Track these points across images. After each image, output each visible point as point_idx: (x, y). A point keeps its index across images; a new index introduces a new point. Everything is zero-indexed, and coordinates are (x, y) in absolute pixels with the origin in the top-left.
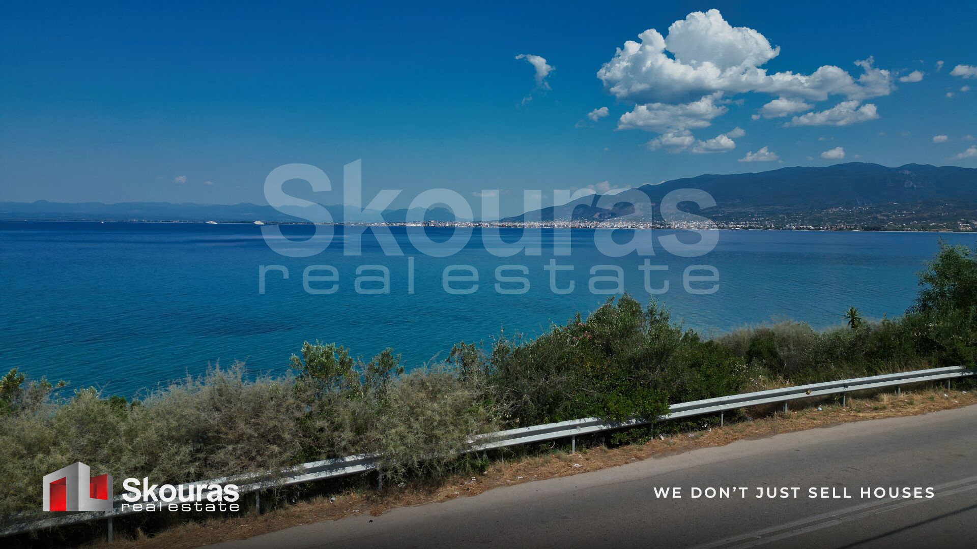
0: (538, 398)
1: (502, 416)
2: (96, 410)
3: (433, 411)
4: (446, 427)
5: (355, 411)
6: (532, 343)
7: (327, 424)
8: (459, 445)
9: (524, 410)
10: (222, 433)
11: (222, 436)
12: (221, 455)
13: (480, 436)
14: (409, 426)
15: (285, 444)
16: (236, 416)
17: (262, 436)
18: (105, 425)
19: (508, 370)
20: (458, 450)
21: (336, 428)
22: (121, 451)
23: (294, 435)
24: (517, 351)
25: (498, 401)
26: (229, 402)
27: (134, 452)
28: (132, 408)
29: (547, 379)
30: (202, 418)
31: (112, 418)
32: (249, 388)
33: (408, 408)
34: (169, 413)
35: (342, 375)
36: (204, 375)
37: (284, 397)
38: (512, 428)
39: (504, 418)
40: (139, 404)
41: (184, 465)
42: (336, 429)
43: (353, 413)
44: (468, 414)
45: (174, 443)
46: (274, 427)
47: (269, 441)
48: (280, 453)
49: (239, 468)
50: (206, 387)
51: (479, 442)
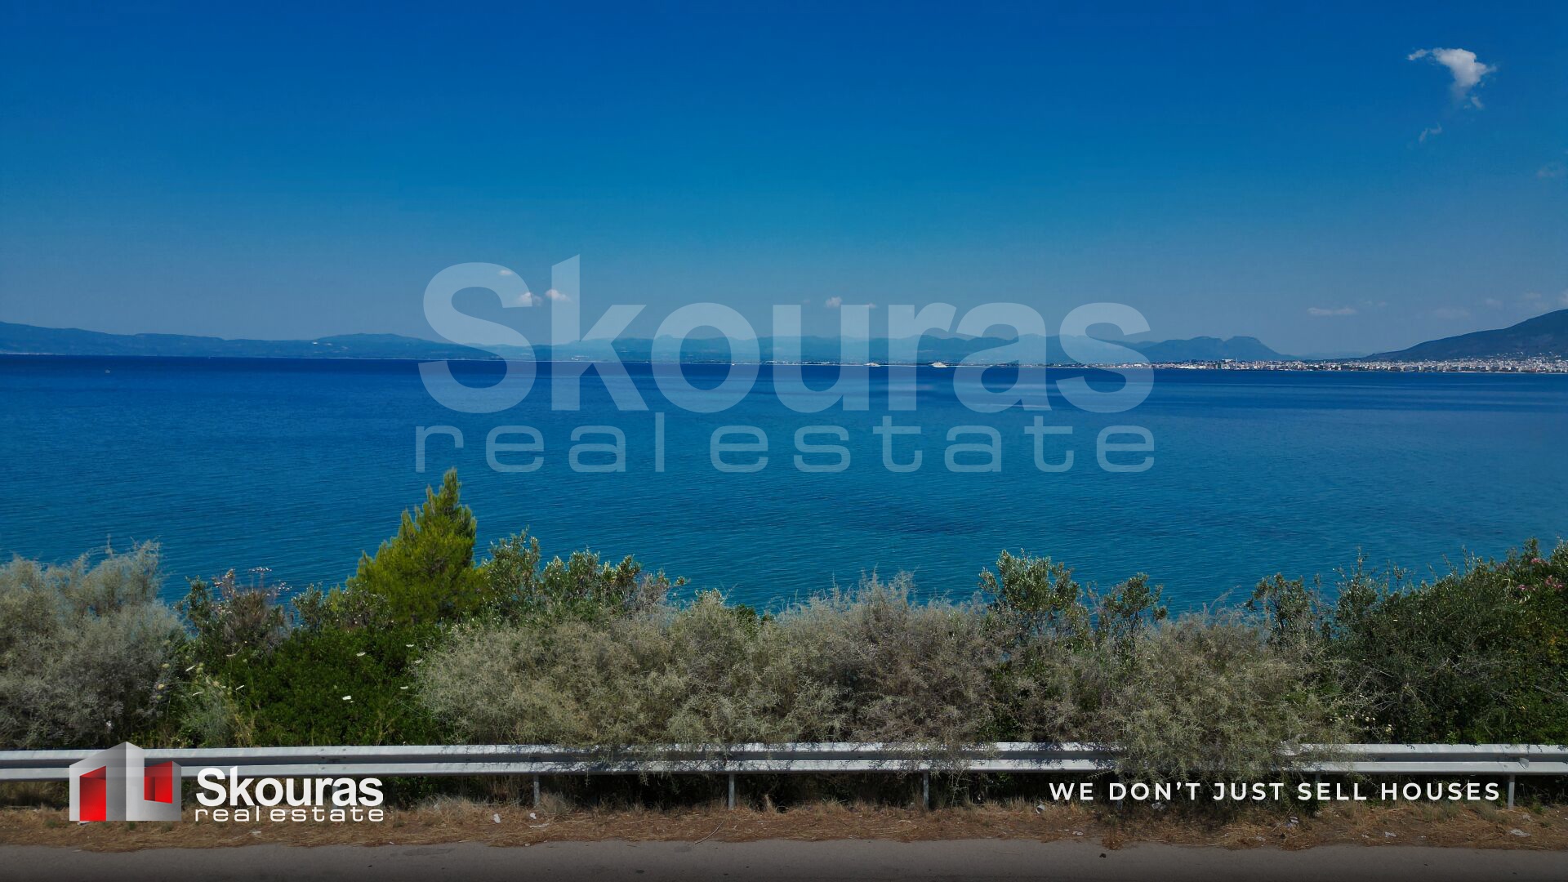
0: (1434, 693)
1: (1355, 717)
2: (720, 619)
3: (1219, 689)
4: (1242, 721)
5: (1079, 671)
6: (1427, 589)
7: (1034, 686)
8: (1266, 755)
9: (1404, 712)
10: (878, 676)
11: (878, 680)
12: (874, 710)
13: (1309, 747)
14: (1174, 708)
15: (969, 707)
16: (898, 653)
17: (936, 689)
18: (730, 643)
19: (1371, 634)
20: (1265, 764)
21: (1049, 693)
22: (748, 683)
23: (983, 695)
24: (1391, 601)
25: (1347, 689)
26: (889, 630)
27: (763, 685)
28: (762, 624)
29: (1456, 660)
30: (852, 651)
31: (739, 635)
32: (917, 615)
33: (1173, 679)
34: (810, 637)
35: (1059, 610)
36: (856, 587)
37: (968, 633)
38: (1375, 741)
39: (1360, 722)
40: (771, 619)
41: (826, 716)
42: (1048, 695)
43: (1077, 673)
44: (1286, 704)
45: (814, 681)
46: (953, 678)
47: (944, 699)
48: (962, 720)
49: (900, 733)
50: (859, 605)
51: (1306, 757)
